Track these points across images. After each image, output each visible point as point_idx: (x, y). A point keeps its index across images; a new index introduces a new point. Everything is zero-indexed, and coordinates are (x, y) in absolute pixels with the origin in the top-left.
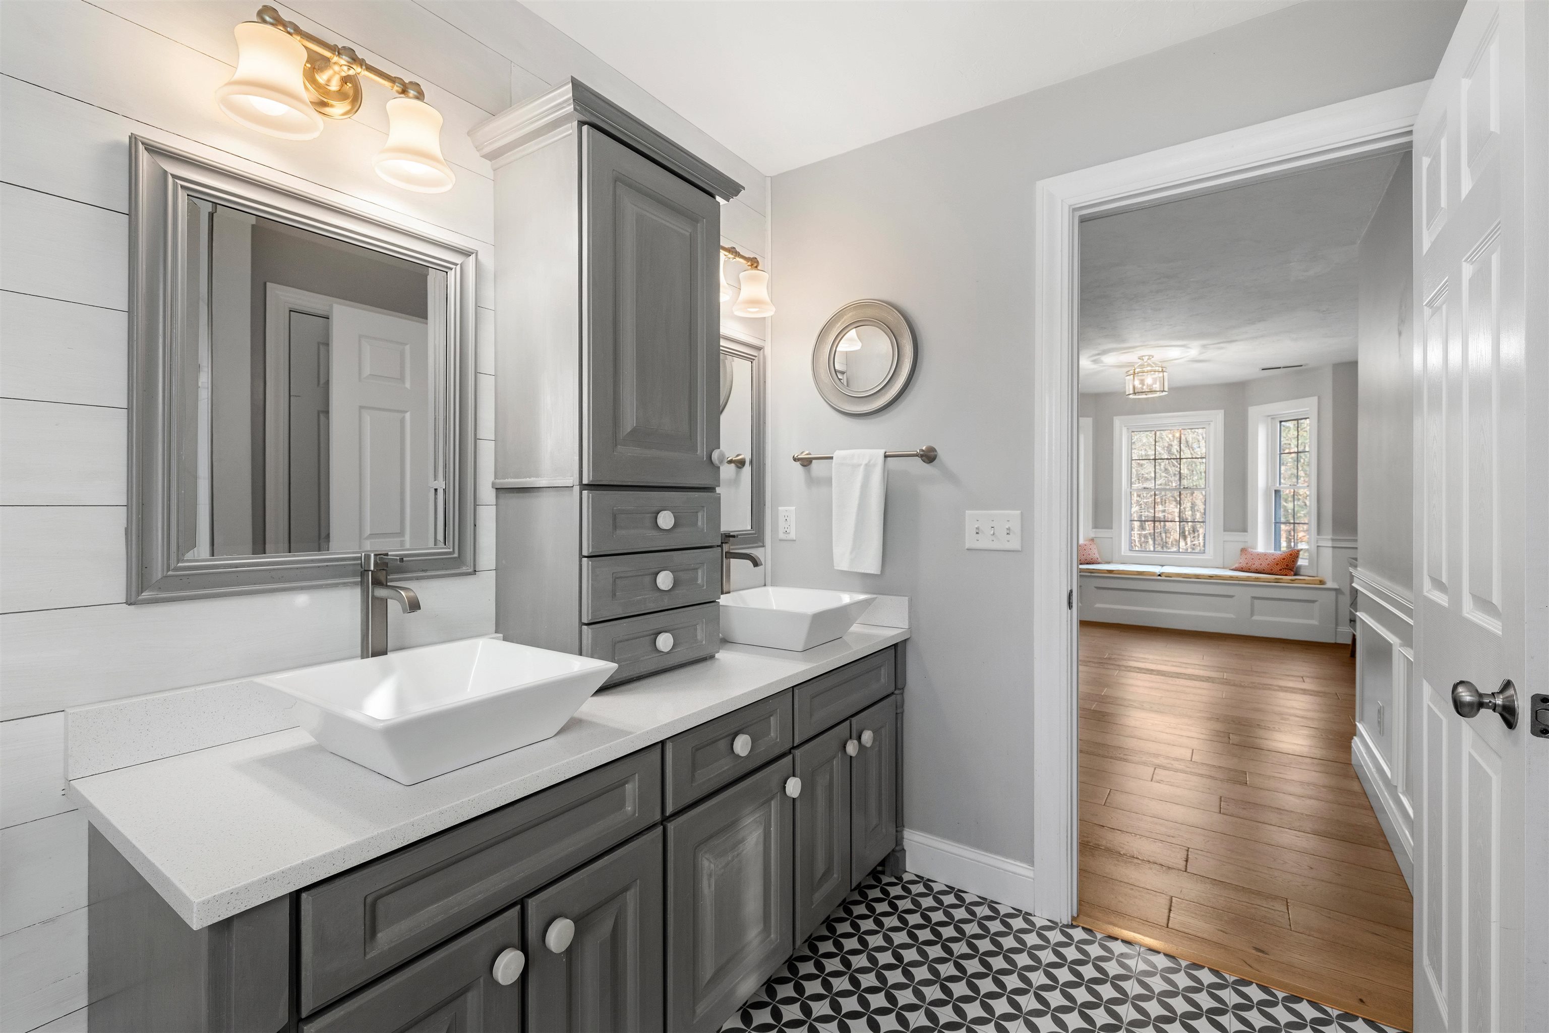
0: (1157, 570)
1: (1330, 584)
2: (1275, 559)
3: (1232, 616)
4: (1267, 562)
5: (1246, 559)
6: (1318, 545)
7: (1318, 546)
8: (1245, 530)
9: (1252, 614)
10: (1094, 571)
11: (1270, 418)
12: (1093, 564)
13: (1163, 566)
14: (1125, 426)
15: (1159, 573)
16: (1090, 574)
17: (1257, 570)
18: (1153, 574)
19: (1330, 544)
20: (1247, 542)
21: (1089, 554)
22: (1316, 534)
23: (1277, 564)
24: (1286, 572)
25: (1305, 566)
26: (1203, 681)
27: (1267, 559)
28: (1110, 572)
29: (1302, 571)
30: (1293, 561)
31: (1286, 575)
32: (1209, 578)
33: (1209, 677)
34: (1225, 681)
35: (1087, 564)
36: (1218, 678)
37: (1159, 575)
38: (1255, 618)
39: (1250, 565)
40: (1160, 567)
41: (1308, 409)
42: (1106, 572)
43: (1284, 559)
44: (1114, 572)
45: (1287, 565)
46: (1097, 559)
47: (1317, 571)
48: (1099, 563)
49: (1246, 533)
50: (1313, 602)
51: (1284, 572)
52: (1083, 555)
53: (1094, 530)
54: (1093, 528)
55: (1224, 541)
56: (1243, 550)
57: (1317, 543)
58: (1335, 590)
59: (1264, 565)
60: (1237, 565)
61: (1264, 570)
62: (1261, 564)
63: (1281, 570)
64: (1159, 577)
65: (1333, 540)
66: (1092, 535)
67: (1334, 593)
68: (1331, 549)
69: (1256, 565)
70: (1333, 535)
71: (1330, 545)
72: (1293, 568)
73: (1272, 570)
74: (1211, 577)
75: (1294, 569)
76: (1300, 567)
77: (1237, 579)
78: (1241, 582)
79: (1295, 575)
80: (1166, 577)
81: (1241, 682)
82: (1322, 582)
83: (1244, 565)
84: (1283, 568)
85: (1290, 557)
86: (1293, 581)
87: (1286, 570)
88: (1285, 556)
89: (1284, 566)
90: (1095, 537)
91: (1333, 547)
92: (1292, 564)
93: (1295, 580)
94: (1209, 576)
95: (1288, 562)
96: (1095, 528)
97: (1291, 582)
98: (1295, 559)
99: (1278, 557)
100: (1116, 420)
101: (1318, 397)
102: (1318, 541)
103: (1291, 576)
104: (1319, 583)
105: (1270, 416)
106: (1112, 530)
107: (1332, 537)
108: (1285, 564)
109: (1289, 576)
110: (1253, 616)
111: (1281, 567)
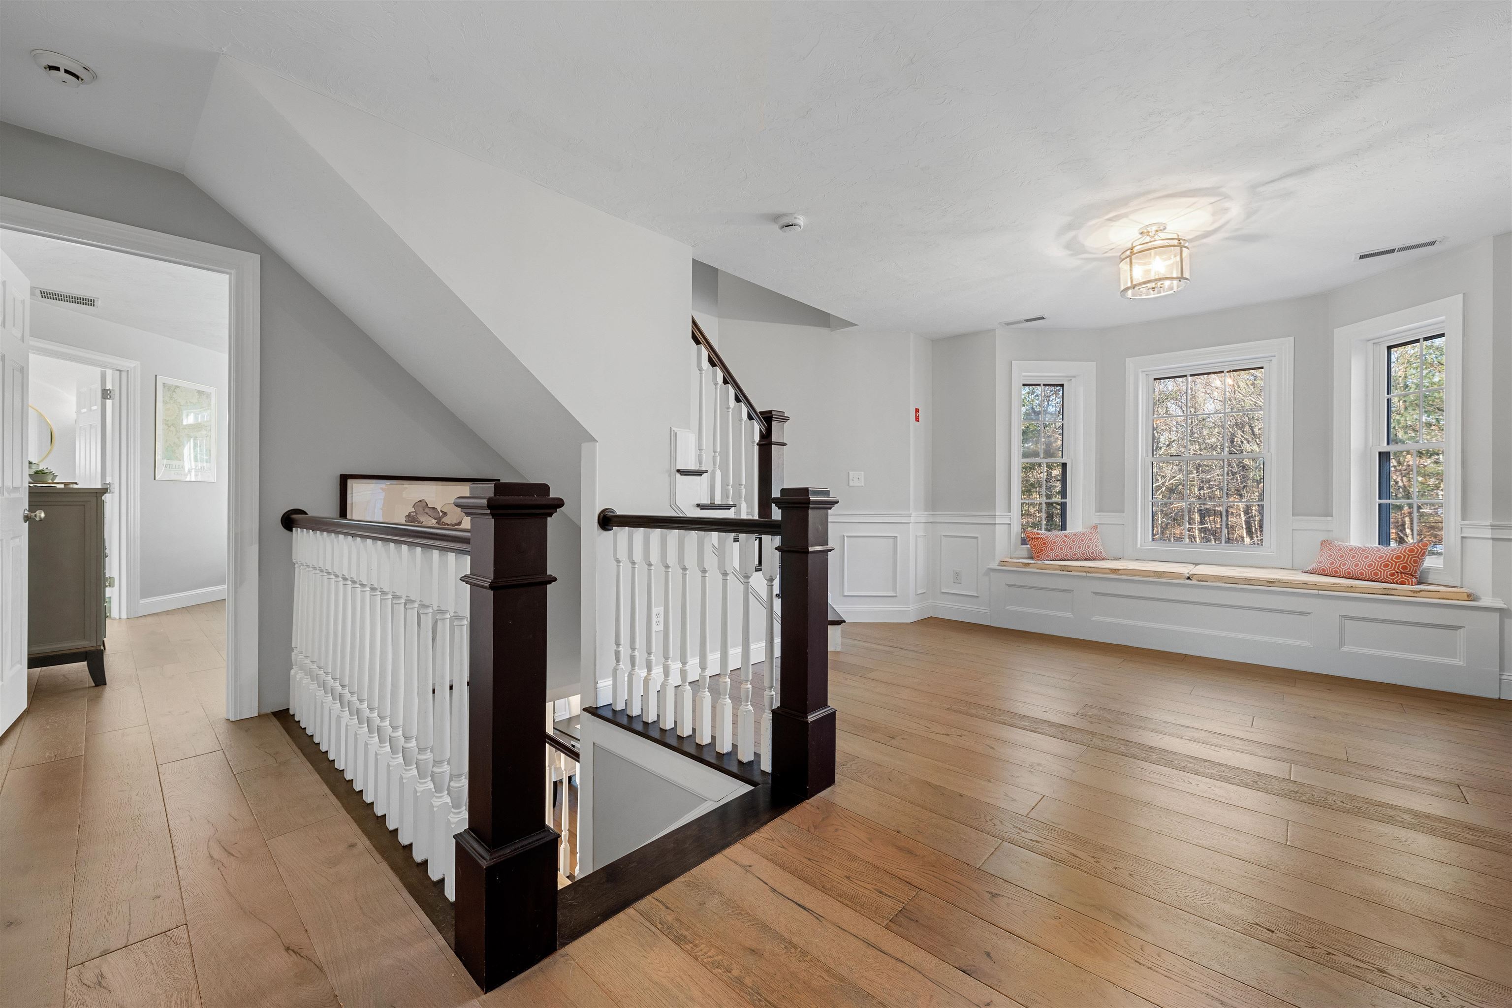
0: (1185, 570)
1: (1487, 601)
2: (1381, 557)
3: (1306, 643)
4: (1368, 561)
5: (1330, 556)
6: (1463, 535)
7: (1462, 537)
8: (1328, 514)
9: (1342, 643)
10: (1090, 569)
11: (1370, 344)
12: (1095, 559)
13: (1197, 564)
14: (1143, 372)
15: (1188, 575)
16: (1085, 574)
17: (1349, 573)
18: (1179, 576)
19: (1488, 534)
20: (1332, 531)
22: (1460, 518)
23: (1386, 566)
24: (1402, 577)
25: (1437, 569)
26: (1247, 786)
27: (1367, 557)
28: (1115, 571)
29: (1431, 578)
30: (1415, 562)
31: (1403, 583)
32: (1268, 584)
33: (1259, 774)
34: (1292, 787)
35: (1086, 559)
36: (1277, 778)
37: (1189, 578)
38: (1347, 649)
39: (1337, 565)
40: (1192, 566)
41: (1443, 318)
43: (1398, 557)
44: (1120, 572)
45: (1404, 568)
46: (1101, 553)
47: (1462, 578)
48: (1103, 559)
49: (1330, 518)
50: (1456, 628)
51: (1399, 578)
52: (1080, 548)
53: (1098, 514)
54: (1096, 512)
55: (1293, 530)
56: (1325, 543)
57: (1461, 532)
58: (1500, 610)
59: (1362, 567)
60: (1314, 566)
61: (1362, 574)
62: (1357, 565)
63: (1393, 575)
64: (1188, 581)
65: (1493, 527)
66: (1096, 521)
67: (1496, 616)
68: (1491, 541)
69: (1349, 565)
70: (1494, 520)
71: (1490, 536)
72: (1416, 572)
73: (1376, 574)
74: (1271, 582)
75: (1418, 574)
76: (1428, 569)
77: (1315, 586)
78: (1320, 592)
79: (1419, 583)
80: (1198, 581)
81: (1328, 793)
82: (1471, 597)
83: (1327, 566)
84: (1397, 572)
85: (1409, 555)
86: (1416, 593)
87: (1402, 576)
88: (1401, 553)
89: (1398, 569)
90: (1099, 524)
91: (1493, 539)
92: (1414, 566)
93: (1421, 591)
94: (1268, 582)
95: (1406, 563)
96: (1100, 511)
97: (1412, 594)
98: (1418, 558)
99: (1389, 554)
100: (1130, 363)
101: (1464, 294)
102: (1464, 530)
103: (1412, 585)
104: (1466, 598)
105: (1368, 341)
106: (1124, 514)
107: (1491, 522)
108: (1401, 565)
109: (1409, 585)
110: (1344, 646)
111: (1394, 569)
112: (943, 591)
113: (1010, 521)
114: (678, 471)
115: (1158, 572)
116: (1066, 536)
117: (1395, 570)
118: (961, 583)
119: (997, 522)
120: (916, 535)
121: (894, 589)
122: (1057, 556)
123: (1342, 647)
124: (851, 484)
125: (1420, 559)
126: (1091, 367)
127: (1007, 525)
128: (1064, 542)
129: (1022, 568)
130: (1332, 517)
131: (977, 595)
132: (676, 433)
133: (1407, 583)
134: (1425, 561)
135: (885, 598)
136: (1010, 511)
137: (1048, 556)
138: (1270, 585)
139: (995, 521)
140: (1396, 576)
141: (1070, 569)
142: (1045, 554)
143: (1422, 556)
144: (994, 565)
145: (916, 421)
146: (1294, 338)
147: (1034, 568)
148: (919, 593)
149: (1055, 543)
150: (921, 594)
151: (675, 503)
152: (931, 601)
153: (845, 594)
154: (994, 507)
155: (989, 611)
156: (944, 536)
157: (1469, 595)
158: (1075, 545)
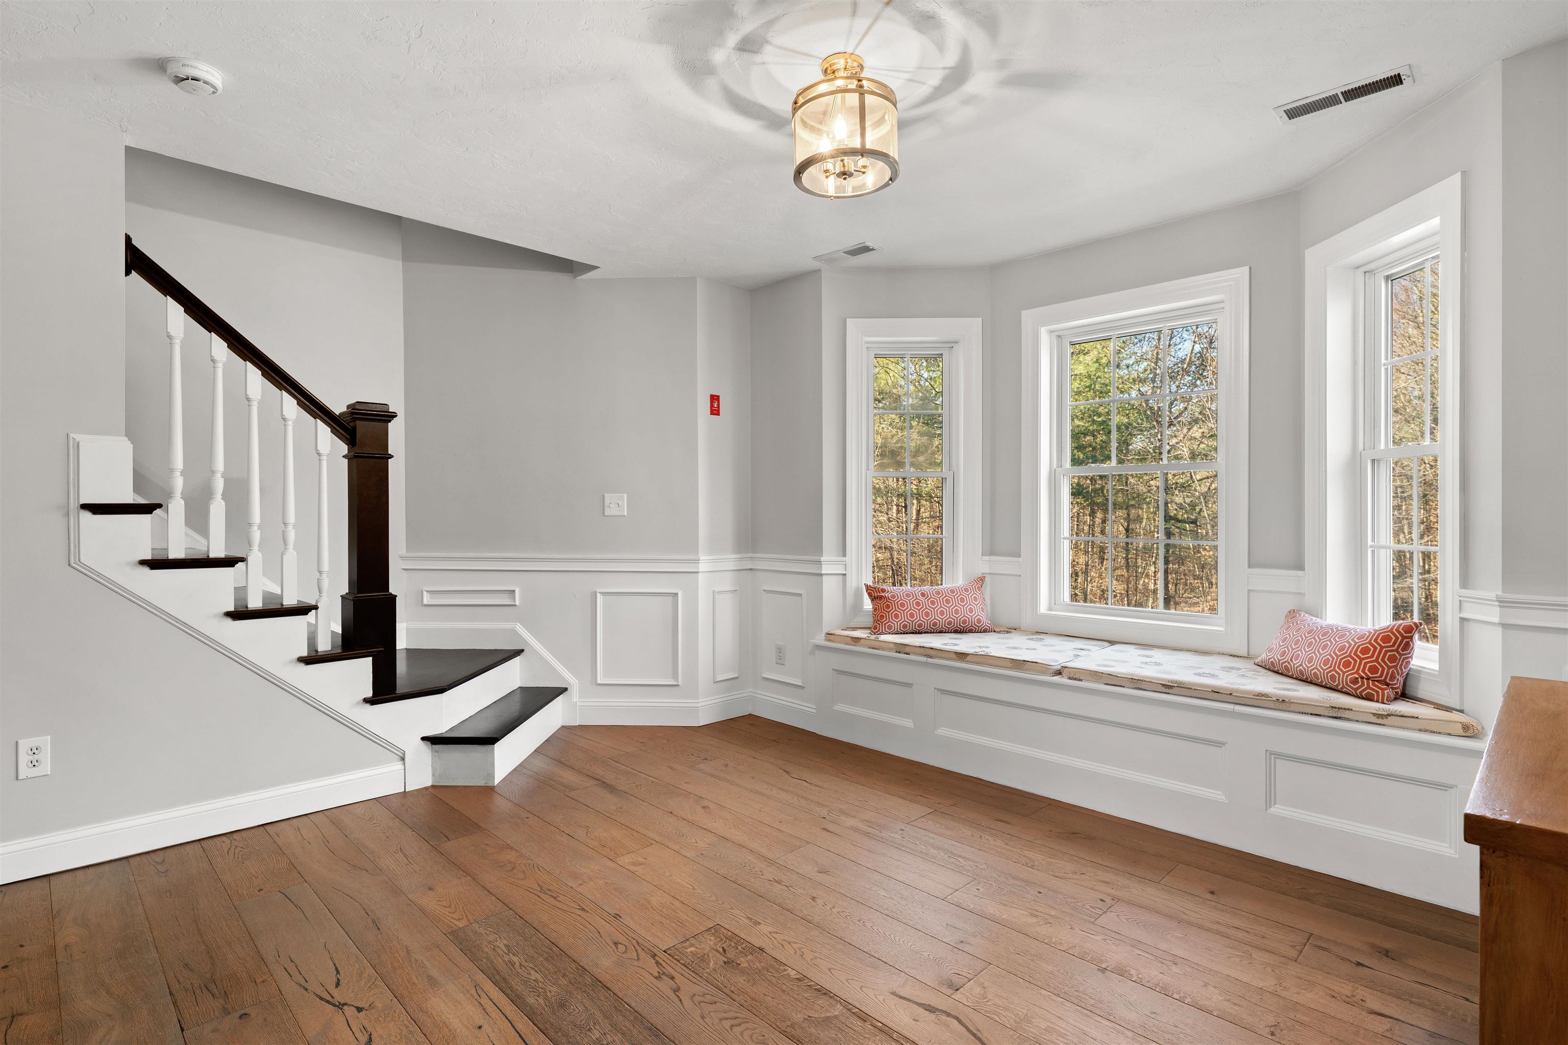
2: (1342, 648)
3: (1217, 794)
6: (1464, 615)
7: (1462, 619)
8: (1299, 566)
9: (1270, 800)
11: (1360, 273)
12: (969, 632)
13: (1111, 644)
15: (1060, 668)
16: (924, 659)
17: (1302, 672)
18: (1047, 668)
19: (1494, 615)
20: (1304, 594)
21: (957, 612)
22: (1459, 586)
23: (1347, 665)
24: (1370, 687)
25: (1431, 676)
27: (1332, 644)
28: (962, 656)
29: (1423, 689)
30: (1392, 659)
31: (1369, 698)
32: (1164, 690)
35: (954, 632)
37: (1059, 673)
38: (1276, 810)
40: (1098, 648)
42: (954, 656)
43: (1365, 651)
44: (969, 658)
45: (1373, 670)
47: (1462, 695)
48: (983, 631)
49: (1300, 573)
51: (1364, 686)
53: (987, 558)
54: (983, 555)
55: (1249, 590)
56: (1290, 618)
57: (1461, 610)
61: (1317, 676)
63: (1355, 681)
64: (1056, 678)
65: (1503, 603)
66: (982, 569)
68: (1500, 629)
69: (1302, 659)
70: (1504, 591)
71: (1496, 620)
72: (1393, 677)
73: (1333, 678)
75: (1398, 682)
76: (1415, 676)
77: (1230, 697)
78: (1238, 708)
79: (1400, 698)
80: (1070, 678)
82: (1469, 731)
84: (1362, 678)
85: (1382, 648)
86: (1383, 719)
87: (1368, 684)
88: (1370, 643)
89: (1363, 671)
90: (990, 574)
91: (1505, 626)
92: (1389, 668)
93: (1389, 715)
94: (1163, 685)
95: (1377, 661)
96: (992, 553)
97: (1375, 720)
98: (1398, 653)
99: (1353, 644)
100: (1028, 316)
101: (1464, 174)
102: (1466, 606)
103: (1383, 703)
104: (1461, 732)
105: (1358, 268)
106: (1020, 559)
107: (1500, 593)
108: (1368, 665)
109: (1377, 701)
110: (1275, 804)
111: (1357, 672)
112: (764, 675)
113: (846, 570)
114: (85, 507)
115: (1017, 660)
116: (923, 595)
117: (1359, 674)
118: (784, 665)
119: (823, 572)
120: (714, 591)
121: (675, 675)
122: (905, 626)
123: (1270, 807)
124: (607, 512)
125: (1401, 655)
126: (976, 324)
127: (841, 576)
128: (918, 604)
129: (850, 645)
130: (1304, 570)
131: (800, 684)
132: (78, 443)
133: (1375, 699)
134: (1411, 657)
135: (665, 688)
136: (844, 555)
137: (890, 627)
138: (1167, 691)
139: (821, 569)
140: (1360, 684)
141: (907, 649)
142: (885, 624)
143: (1404, 649)
144: (820, 640)
145: (712, 413)
146: (1250, 268)
147: (864, 646)
148: (718, 680)
149: (903, 605)
150: (720, 681)
151: (79, 561)
152: (750, 690)
153: (599, 681)
154: (819, 549)
155: (815, 711)
156: (764, 591)
157: (1466, 727)
158: (934, 609)
